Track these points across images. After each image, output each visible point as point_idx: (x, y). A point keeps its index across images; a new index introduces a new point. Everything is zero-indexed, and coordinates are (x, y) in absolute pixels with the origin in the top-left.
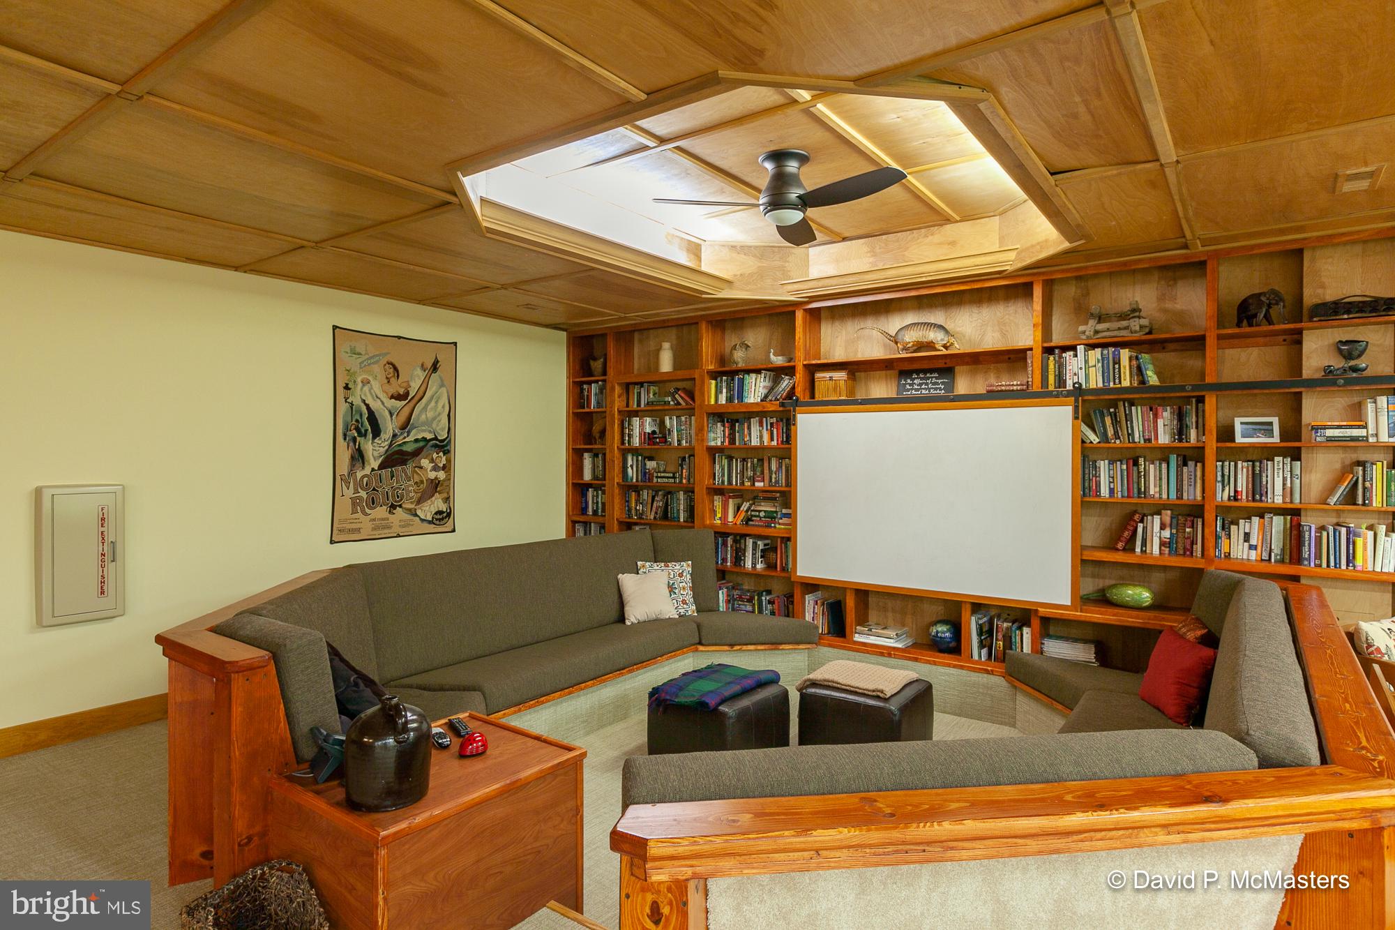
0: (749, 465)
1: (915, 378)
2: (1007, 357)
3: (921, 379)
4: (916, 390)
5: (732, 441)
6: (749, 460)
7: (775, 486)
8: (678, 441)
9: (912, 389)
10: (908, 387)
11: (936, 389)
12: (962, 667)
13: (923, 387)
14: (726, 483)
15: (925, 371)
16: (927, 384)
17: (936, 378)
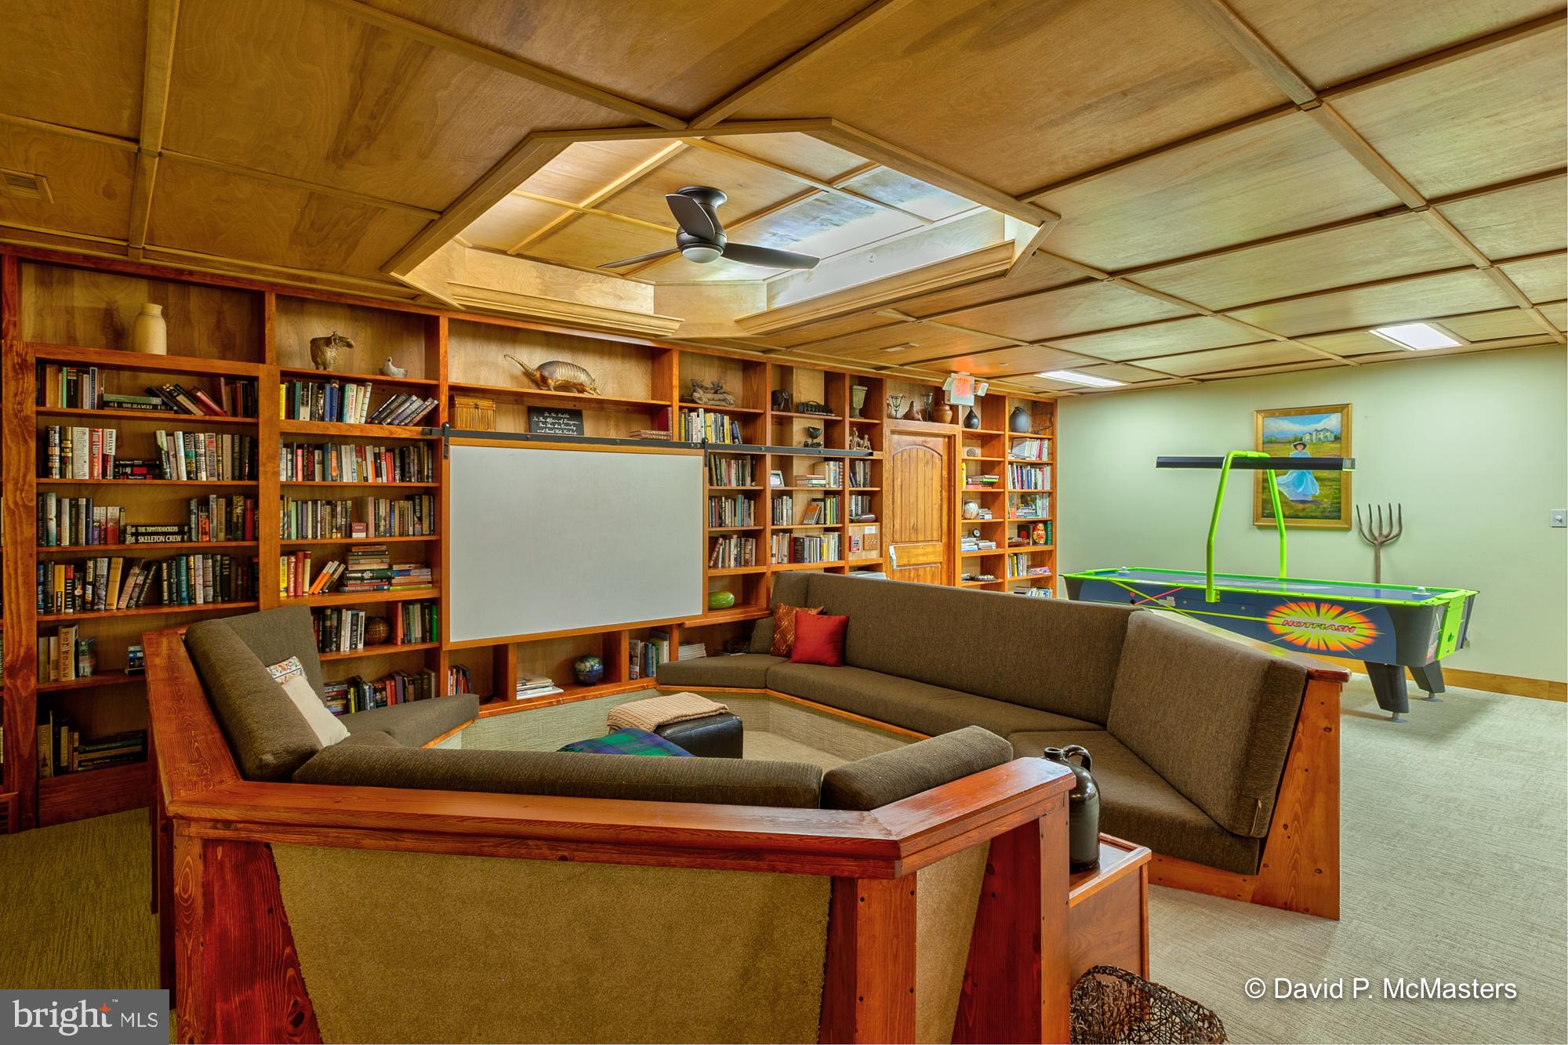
0: (339, 509)
1: (547, 417)
2: (625, 408)
3: (554, 418)
4: (550, 429)
5: (309, 475)
6: (339, 503)
7: (385, 536)
8: (189, 473)
9: (546, 428)
10: (541, 425)
11: (569, 430)
12: (624, 691)
13: (556, 426)
14: (294, 537)
15: (558, 411)
16: (559, 424)
17: (568, 419)
